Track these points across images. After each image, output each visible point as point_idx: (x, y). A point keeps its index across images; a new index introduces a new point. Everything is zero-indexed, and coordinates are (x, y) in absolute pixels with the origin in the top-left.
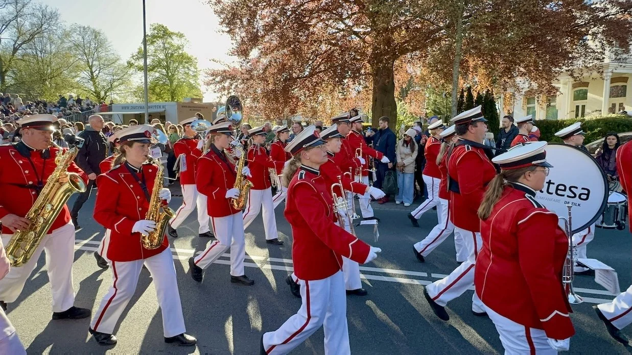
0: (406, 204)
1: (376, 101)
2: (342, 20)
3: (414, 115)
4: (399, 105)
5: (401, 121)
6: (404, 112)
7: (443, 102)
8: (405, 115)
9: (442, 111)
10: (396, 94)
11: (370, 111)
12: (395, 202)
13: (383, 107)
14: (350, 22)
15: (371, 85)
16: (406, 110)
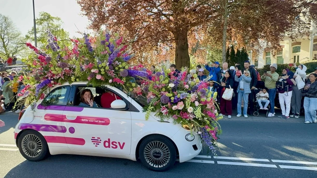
2: (156, 7)
4: (191, 58)
5: (193, 67)
6: (194, 62)
7: (217, 56)
8: (195, 64)
10: (189, 51)
13: (182, 59)
14: (160, 8)
15: (174, 45)
16: (195, 61)
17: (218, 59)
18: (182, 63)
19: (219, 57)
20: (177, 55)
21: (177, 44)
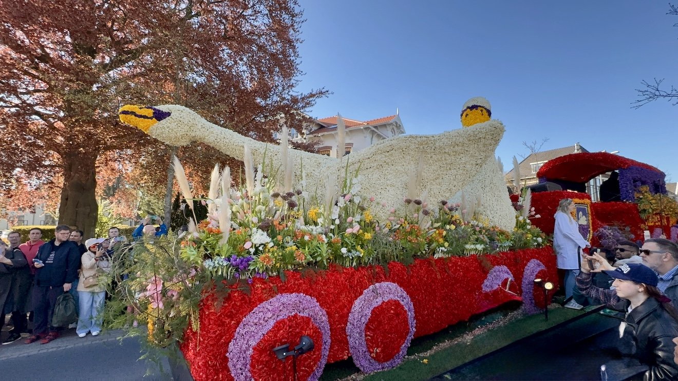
0: (94, 334)
1: (67, 199)
2: (17, 95)
3: (122, 216)
4: (102, 205)
5: (104, 223)
6: (110, 213)
7: (158, 203)
8: (109, 216)
9: (156, 213)
10: (99, 191)
11: (57, 211)
12: (77, 335)
13: (76, 207)
14: (30, 99)
15: (60, 180)
16: (111, 211)
17: (159, 209)
18: (76, 217)
19: (162, 205)
20: (65, 199)
21: (67, 178)
